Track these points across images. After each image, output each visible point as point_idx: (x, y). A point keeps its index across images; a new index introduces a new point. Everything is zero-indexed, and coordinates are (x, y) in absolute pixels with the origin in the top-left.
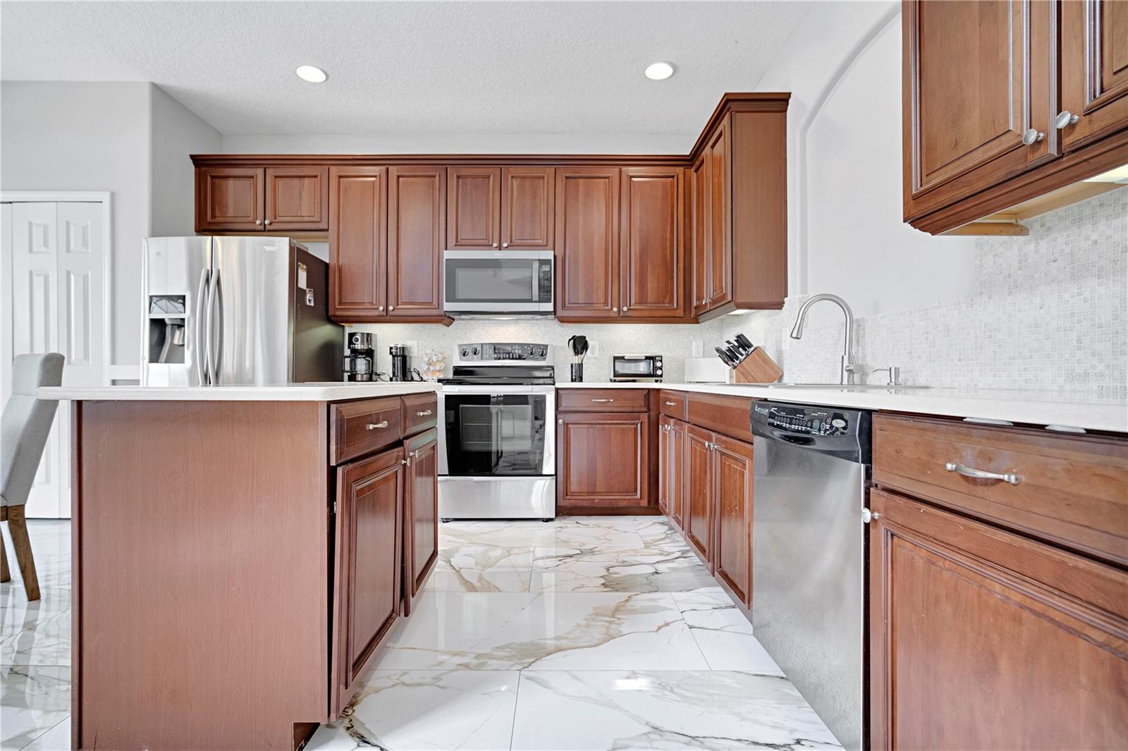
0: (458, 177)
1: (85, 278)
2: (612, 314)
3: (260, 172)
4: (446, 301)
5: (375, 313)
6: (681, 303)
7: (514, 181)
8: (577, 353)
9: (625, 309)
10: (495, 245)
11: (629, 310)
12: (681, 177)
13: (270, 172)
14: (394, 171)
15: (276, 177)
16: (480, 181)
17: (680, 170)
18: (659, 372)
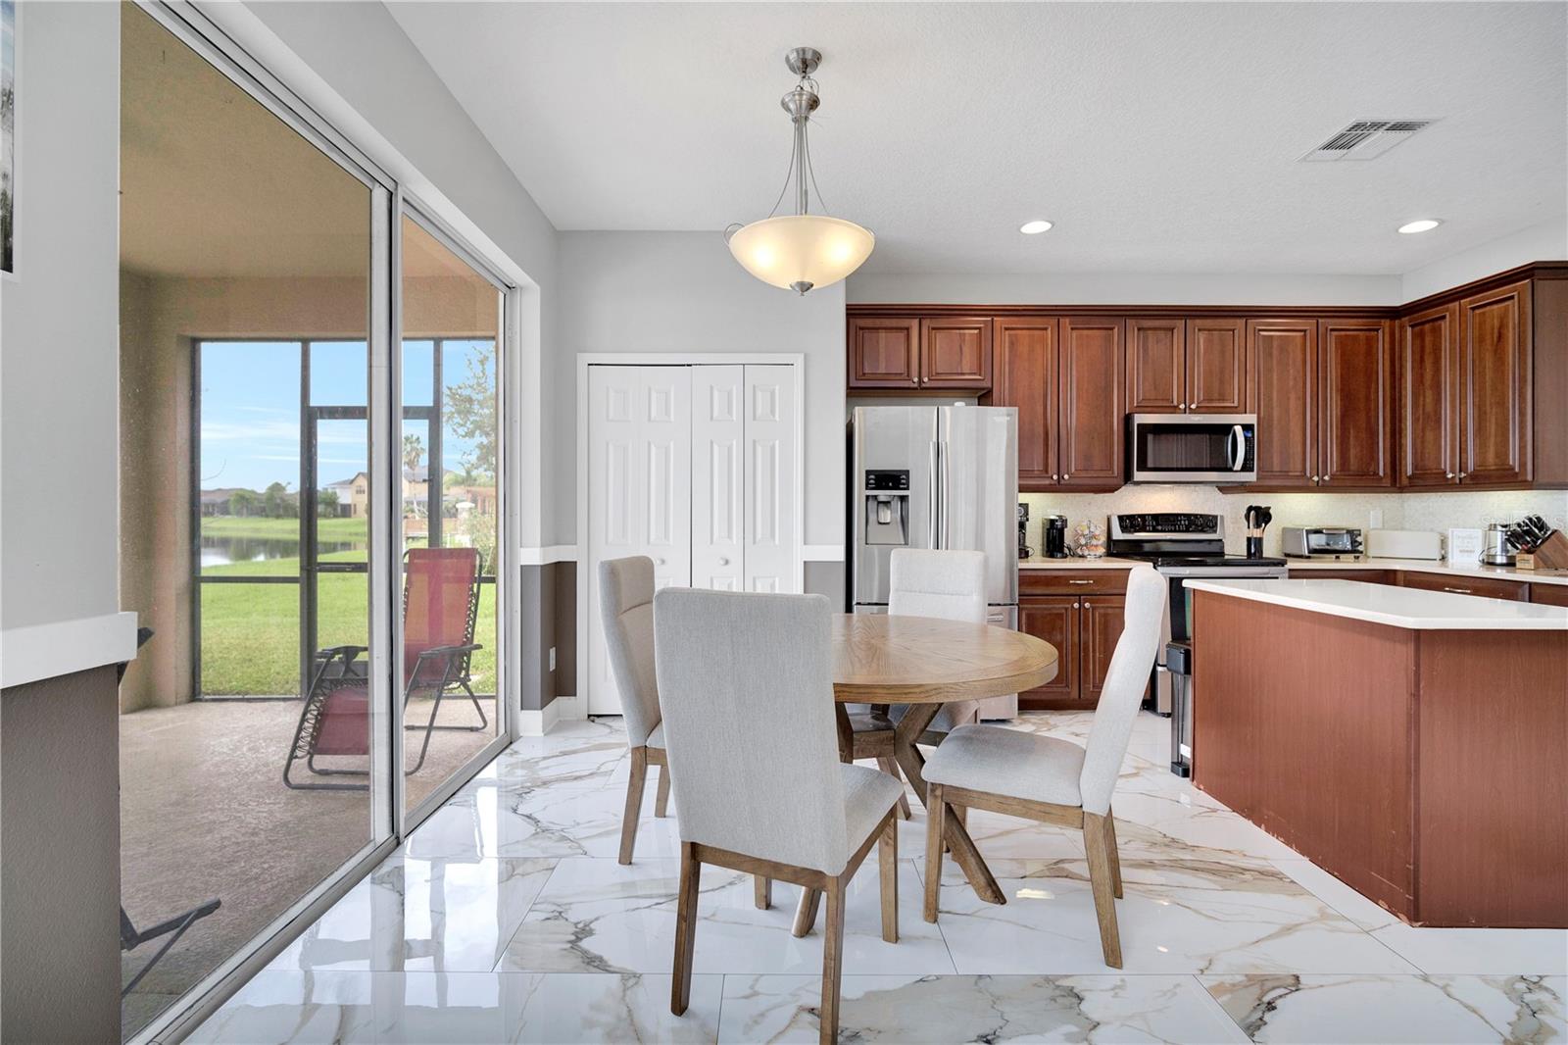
0: (1139, 329)
1: (773, 449)
2: (1310, 484)
3: (915, 323)
4: (1138, 470)
5: (1047, 482)
6: (1388, 471)
7: (1200, 333)
8: (1258, 526)
9: (1326, 478)
10: (1182, 406)
11: (1331, 479)
12: (1387, 330)
13: (926, 323)
14: (1066, 322)
15: (933, 329)
16: (1161, 334)
17: (1386, 323)
18: (1360, 548)
